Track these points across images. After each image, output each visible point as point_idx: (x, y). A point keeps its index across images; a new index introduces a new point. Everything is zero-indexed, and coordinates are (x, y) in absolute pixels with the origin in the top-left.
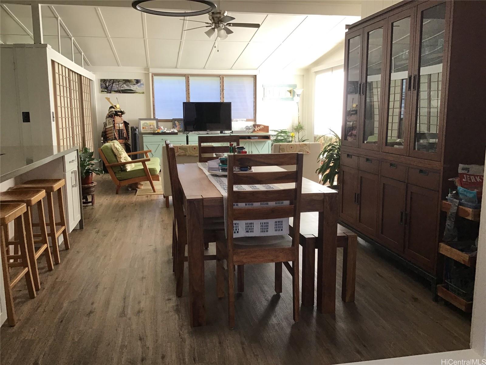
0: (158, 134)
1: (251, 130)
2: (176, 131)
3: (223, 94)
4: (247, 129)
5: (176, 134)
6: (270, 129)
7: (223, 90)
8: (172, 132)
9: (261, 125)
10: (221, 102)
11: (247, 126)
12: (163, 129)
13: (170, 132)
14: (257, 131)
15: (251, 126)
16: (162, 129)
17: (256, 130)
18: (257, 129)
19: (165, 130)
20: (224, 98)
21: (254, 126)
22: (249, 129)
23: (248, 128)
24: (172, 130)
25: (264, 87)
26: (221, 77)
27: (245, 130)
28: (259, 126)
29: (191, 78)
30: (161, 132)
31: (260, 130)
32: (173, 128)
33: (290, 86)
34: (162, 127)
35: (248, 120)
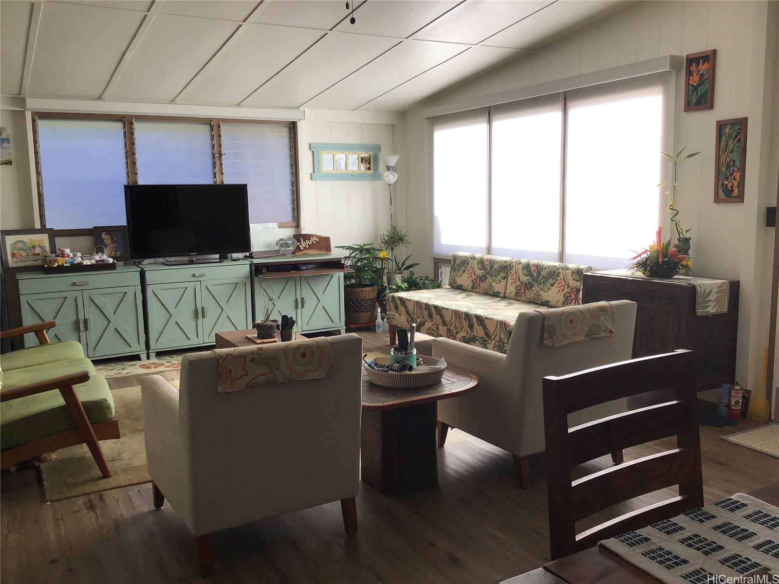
0: (61, 270)
1: (292, 248)
2: (111, 260)
3: (222, 165)
4: (282, 246)
5: (112, 267)
6: (333, 244)
7: (220, 155)
8: (97, 261)
9: (312, 236)
10: (218, 183)
11: (281, 240)
12: (71, 255)
13: (94, 262)
14: (305, 248)
15: (289, 239)
16: (68, 256)
17: (301, 247)
18: (303, 245)
19: (78, 260)
20: (223, 174)
21: (298, 237)
22: (287, 245)
23: (282, 243)
24: (97, 257)
25: (312, 150)
26: (214, 125)
27: (277, 248)
28: (307, 237)
29: (138, 127)
30: (69, 265)
31: (311, 247)
32: (100, 250)
33: (366, 147)
34: (68, 251)
35: (281, 226)
